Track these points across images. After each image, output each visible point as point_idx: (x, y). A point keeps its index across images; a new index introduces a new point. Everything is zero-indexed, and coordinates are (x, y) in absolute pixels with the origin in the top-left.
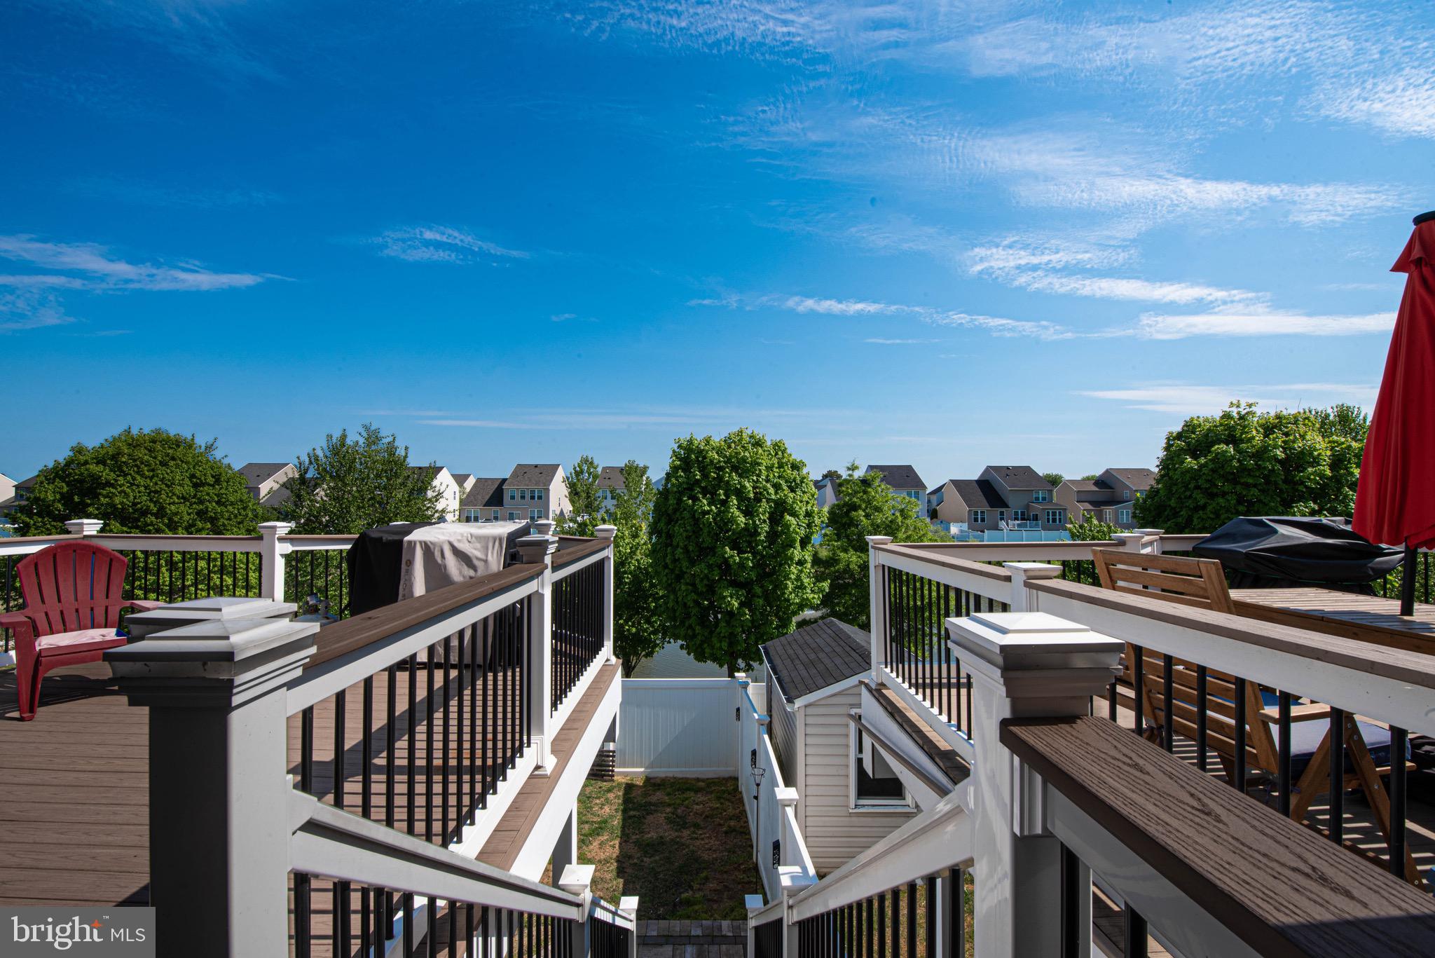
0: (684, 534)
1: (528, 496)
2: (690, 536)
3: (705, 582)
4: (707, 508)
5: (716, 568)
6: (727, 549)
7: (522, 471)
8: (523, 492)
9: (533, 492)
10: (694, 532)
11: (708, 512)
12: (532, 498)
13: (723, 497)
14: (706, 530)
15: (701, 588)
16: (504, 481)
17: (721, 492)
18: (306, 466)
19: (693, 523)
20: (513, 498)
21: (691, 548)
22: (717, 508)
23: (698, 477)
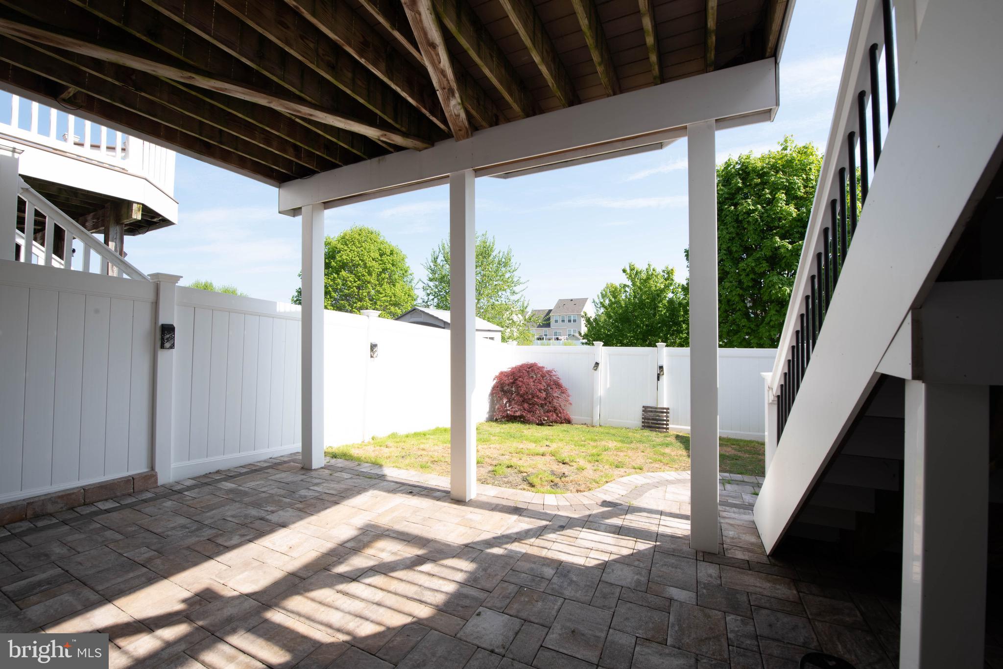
0: (728, 236)
1: (566, 320)
2: (733, 238)
3: (752, 276)
4: (752, 207)
5: (764, 262)
6: (778, 239)
7: (562, 304)
8: (563, 317)
9: (570, 317)
10: (737, 234)
11: (754, 211)
12: (570, 321)
13: (769, 196)
14: (751, 228)
15: (747, 282)
16: (550, 311)
17: (767, 191)
18: (437, 254)
19: (736, 225)
20: (556, 321)
21: (734, 249)
22: (763, 207)
23: (740, 185)
